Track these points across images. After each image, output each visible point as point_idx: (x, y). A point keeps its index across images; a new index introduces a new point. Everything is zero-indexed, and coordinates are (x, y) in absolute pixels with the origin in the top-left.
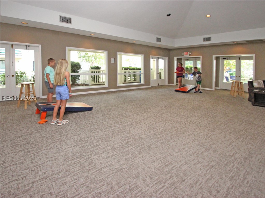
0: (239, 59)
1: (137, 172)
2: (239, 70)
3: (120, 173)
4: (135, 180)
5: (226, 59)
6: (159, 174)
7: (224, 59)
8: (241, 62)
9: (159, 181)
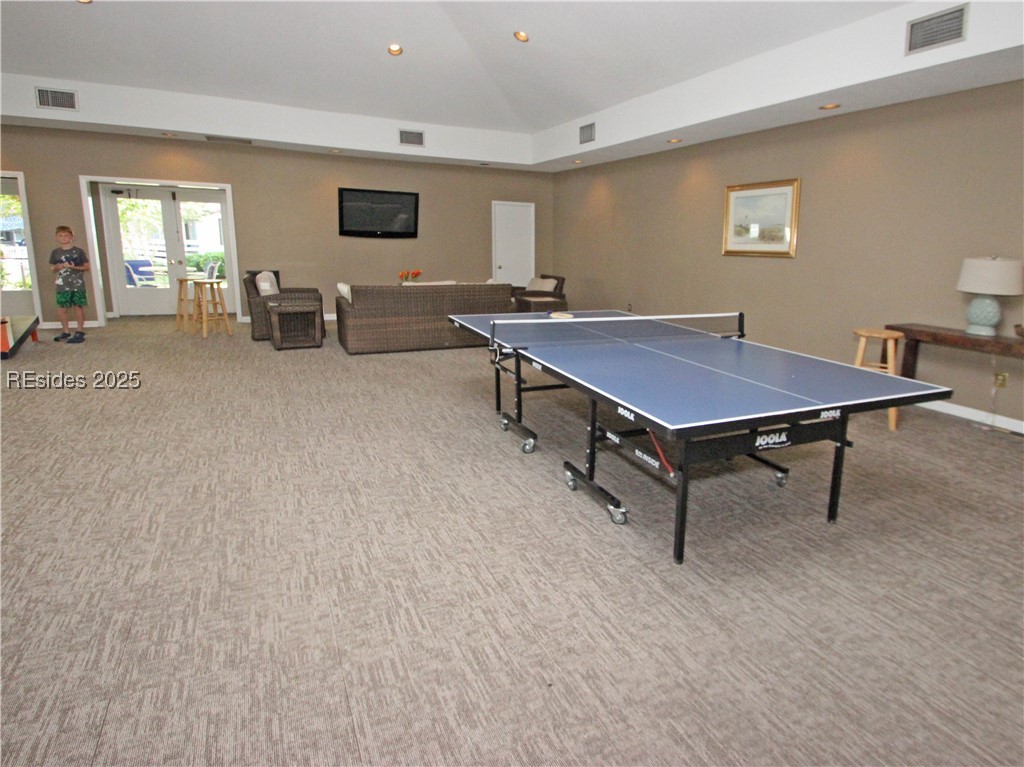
0: (171, 197)
1: (317, 652)
2: (178, 240)
3: (289, 699)
4: (347, 666)
5: (126, 193)
6: (363, 604)
7: (118, 192)
8: (179, 208)
9: (388, 614)
